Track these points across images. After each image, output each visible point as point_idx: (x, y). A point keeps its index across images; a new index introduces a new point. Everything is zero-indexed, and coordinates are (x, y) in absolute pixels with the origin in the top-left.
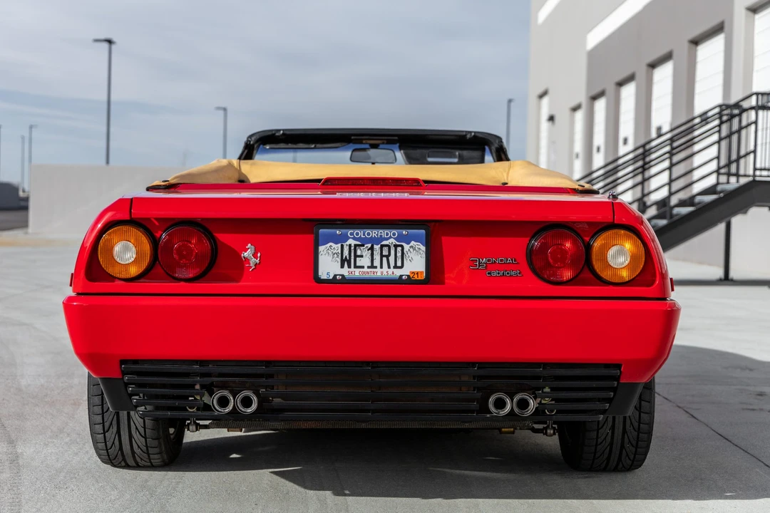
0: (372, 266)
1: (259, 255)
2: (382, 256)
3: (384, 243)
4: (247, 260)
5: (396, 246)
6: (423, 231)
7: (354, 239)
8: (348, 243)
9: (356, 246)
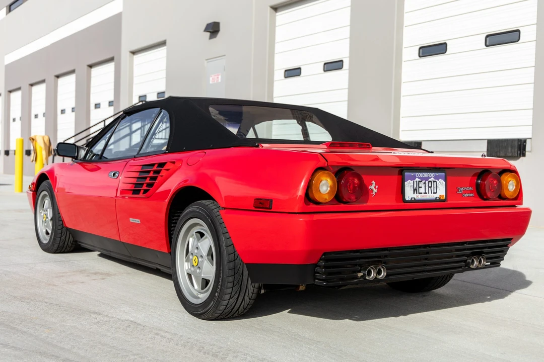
0: (425, 193)
1: (377, 187)
2: (429, 187)
3: (430, 180)
4: (372, 190)
5: (434, 182)
6: (444, 174)
7: (418, 178)
8: (416, 180)
9: (419, 181)
